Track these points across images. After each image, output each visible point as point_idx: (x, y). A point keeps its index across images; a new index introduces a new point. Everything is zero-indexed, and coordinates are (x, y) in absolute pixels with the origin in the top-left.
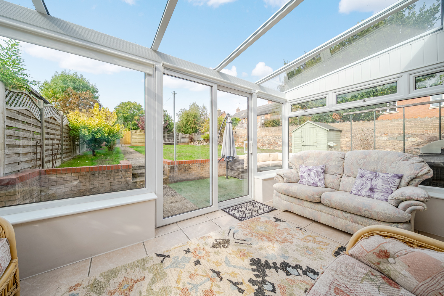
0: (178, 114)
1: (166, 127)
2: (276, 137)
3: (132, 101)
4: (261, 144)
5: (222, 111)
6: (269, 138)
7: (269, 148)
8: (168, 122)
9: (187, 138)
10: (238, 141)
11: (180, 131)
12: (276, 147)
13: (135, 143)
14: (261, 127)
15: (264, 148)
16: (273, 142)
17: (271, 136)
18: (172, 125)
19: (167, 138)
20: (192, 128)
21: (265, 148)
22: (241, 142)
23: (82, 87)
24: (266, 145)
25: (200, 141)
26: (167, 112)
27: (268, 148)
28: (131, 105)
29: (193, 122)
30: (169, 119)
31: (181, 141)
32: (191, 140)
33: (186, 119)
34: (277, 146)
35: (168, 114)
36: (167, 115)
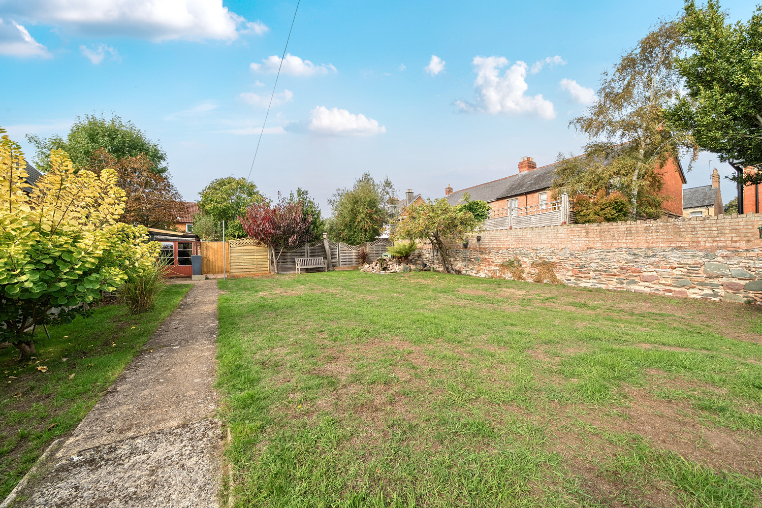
0: (331, 201)
1: (307, 231)
2: (635, 252)
3: (237, 177)
4: (570, 273)
5: (414, 195)
6: (603, 256)
7: (603, 286)
8: (310, 219)
9: (354, 254)
10: (488, 262)
11: (339, 238)
12: (634, 282)
13: (237, 271)
14: (567, 223)
15: (583, 285)
16: (622, 268)
17: (613, 249)
18: (320, 225)
19: (309, 255)
20: (365, 231)
21: (589, 285)
22: (496, 265)
23: (129, 147)
24: (592, 274)
25: (384, 260)
26: (308, 196)
27: (599, 286)
28: (233, 184)
29: (366, 216)
30: (312, 211)
31: (341, 260)
32: (364, 258)
33: (352, 211)
34: (637, 279)
35: (312, 200)
36: (310, 202)
